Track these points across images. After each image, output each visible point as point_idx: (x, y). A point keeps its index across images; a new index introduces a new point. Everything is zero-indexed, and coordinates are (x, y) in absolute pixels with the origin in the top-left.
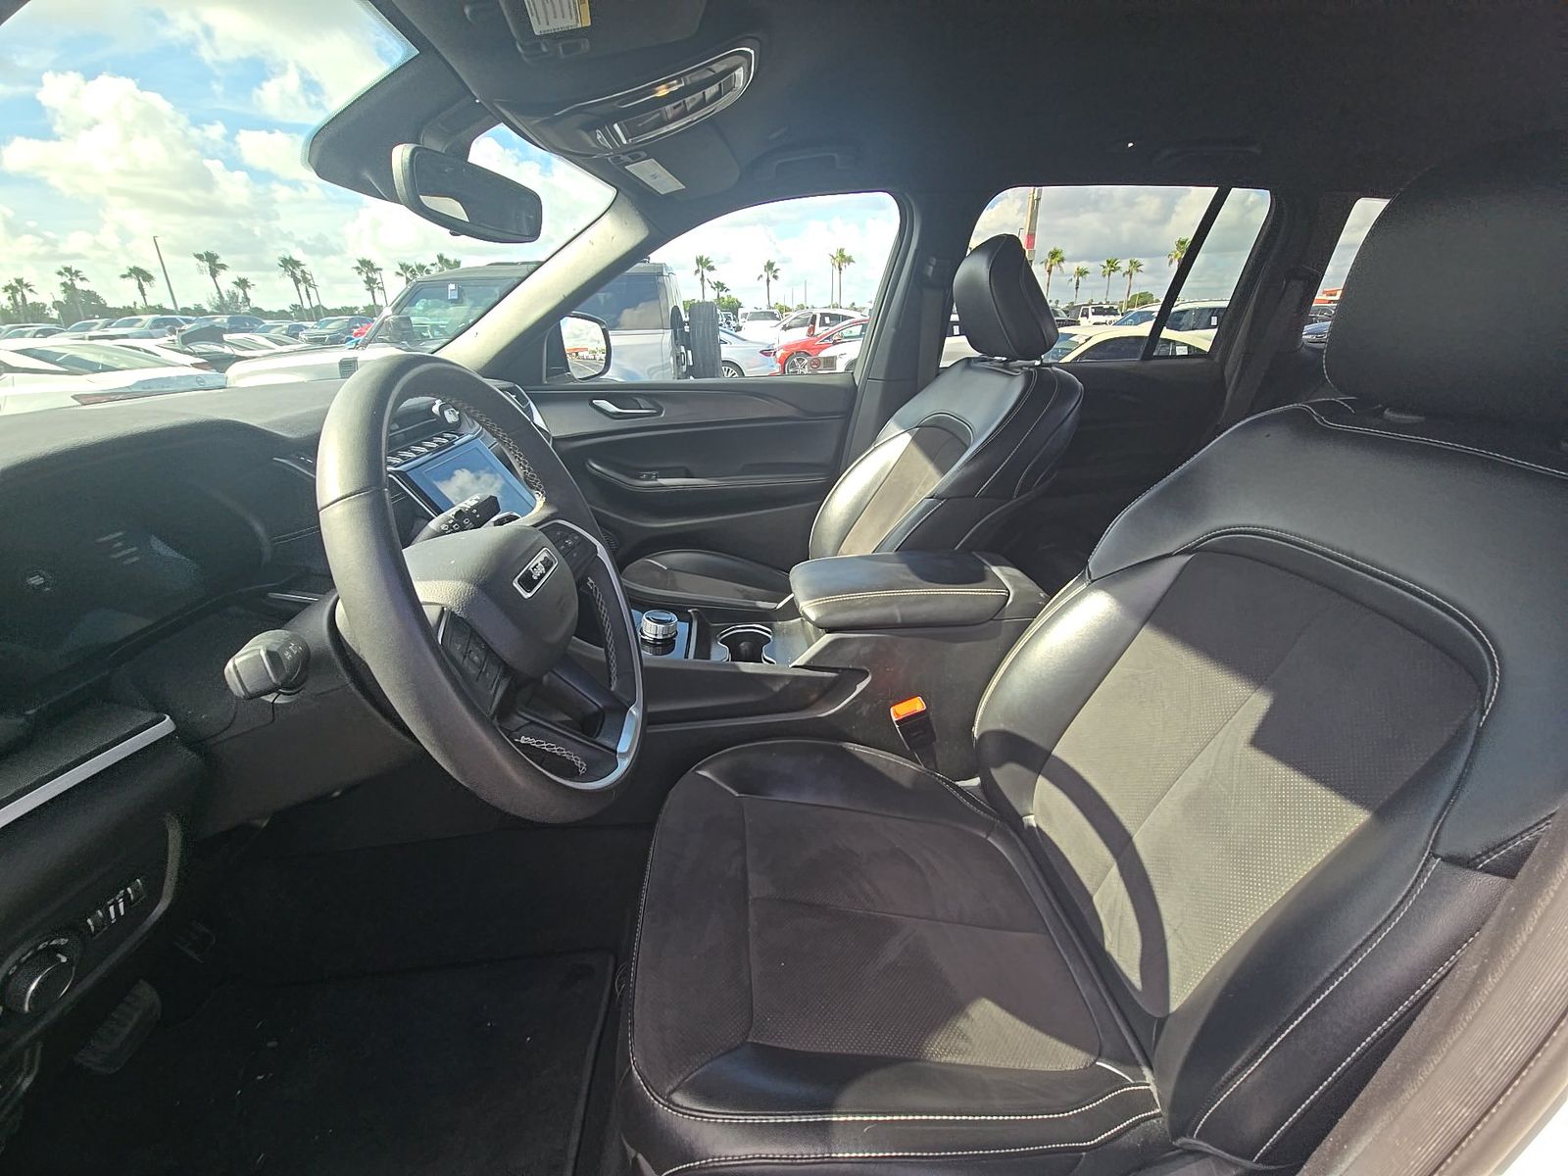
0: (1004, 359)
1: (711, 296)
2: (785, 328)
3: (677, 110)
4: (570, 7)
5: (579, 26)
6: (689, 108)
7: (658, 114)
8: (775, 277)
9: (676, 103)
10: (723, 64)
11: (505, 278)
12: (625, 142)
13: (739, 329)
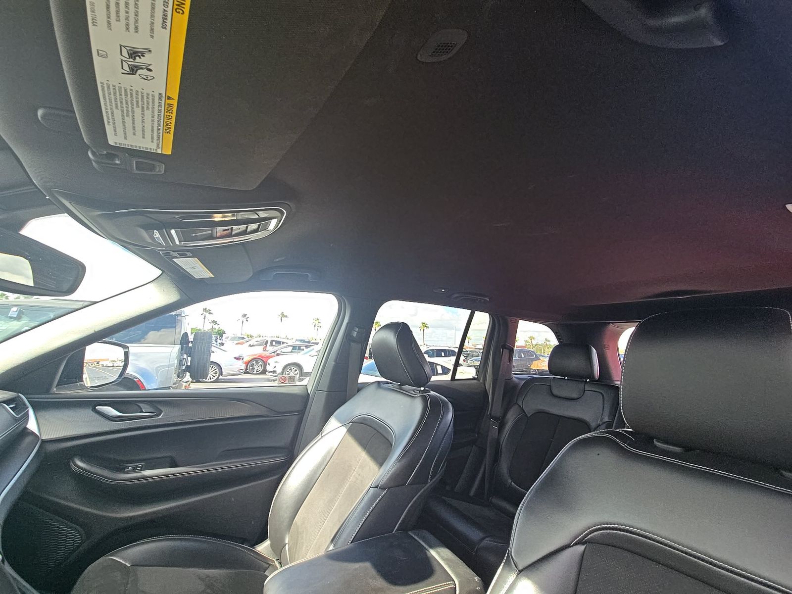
0: (399, 384)
1: (208, 327)
2: (250, 346)
3: (225, 232)
4: (152, 131)
5: (159, 151)
6: (233, 233)
7: (210, 232)
8: (247, 321)
9: (226, 228)
10: (266, 213)
11: (60, 308)
12: (178, 243)
13: (222, 344)
